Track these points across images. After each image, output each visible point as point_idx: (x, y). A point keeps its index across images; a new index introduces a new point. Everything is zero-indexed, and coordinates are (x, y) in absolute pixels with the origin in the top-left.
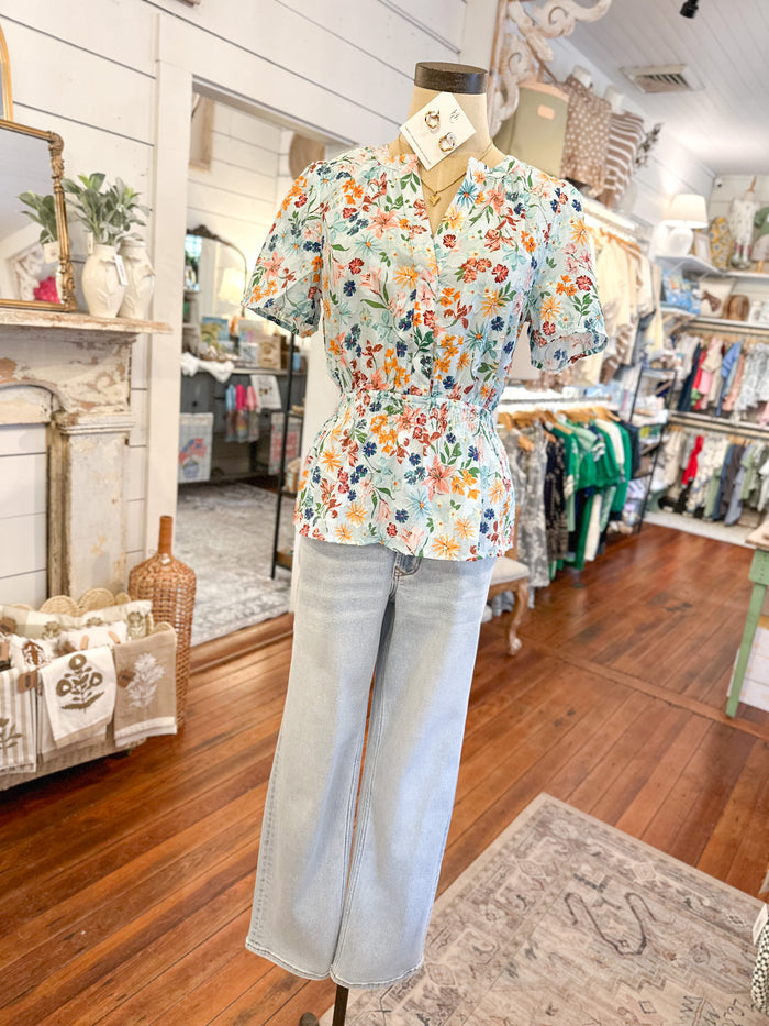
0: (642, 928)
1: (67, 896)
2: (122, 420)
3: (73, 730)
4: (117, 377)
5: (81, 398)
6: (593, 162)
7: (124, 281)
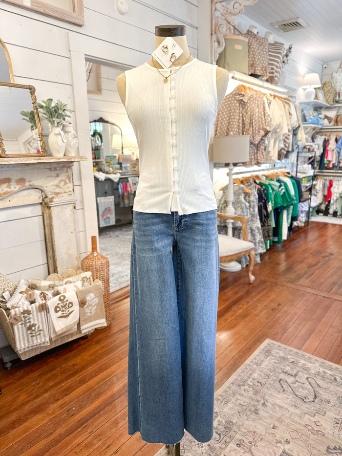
0: (314, 391)
1: (67, 395)
2: (71, 198)
3: (63, 327)
4: (67, 181)
5: (54, 191)
6: (262, 65)
7: (65, 141)
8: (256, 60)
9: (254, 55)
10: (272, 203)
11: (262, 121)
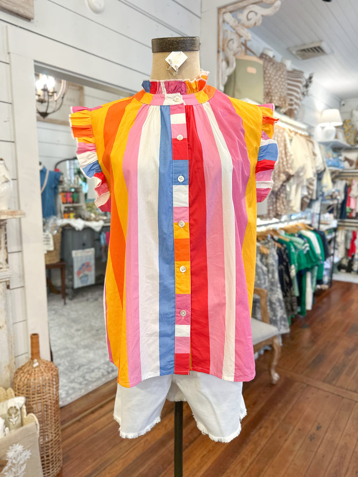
8: (273, 88)
9: (270, 82)
10: (295, 266)
11: (283, 163)
